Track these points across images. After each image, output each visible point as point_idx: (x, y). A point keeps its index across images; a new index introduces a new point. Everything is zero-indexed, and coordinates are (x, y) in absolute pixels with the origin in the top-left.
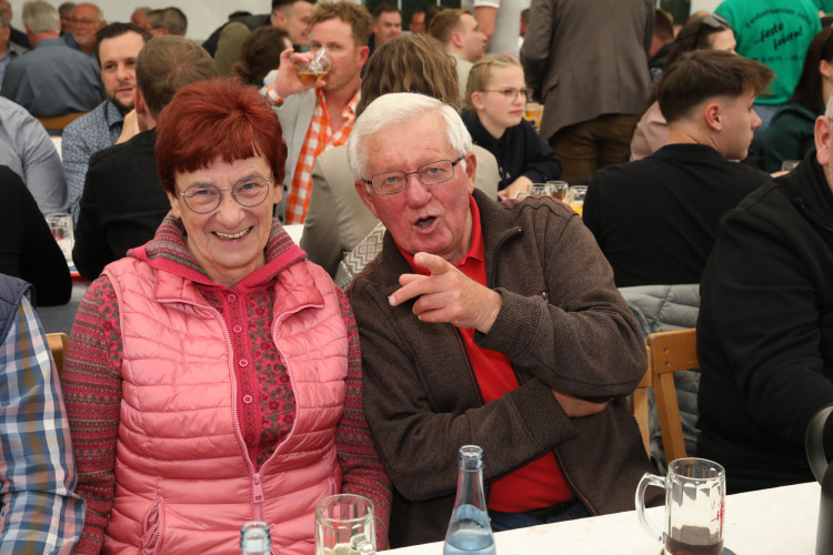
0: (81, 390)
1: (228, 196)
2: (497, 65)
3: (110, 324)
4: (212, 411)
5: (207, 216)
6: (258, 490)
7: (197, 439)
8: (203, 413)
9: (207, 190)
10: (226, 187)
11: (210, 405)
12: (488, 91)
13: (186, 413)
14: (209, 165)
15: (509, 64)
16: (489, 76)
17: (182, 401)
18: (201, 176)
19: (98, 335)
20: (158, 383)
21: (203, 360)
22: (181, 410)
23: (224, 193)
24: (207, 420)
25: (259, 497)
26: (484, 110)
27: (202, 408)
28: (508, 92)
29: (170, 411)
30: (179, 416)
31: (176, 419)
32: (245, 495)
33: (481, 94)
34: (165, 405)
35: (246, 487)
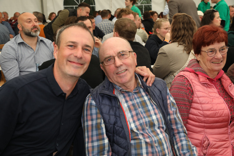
0: (181, 106)
1: (218, 52)
2: (163, 21)
3: (189, 88)
4: (222, 111)
5: (212, 57)
6: (229, 131)
7: (219, 118)
8: (220, 111)
9: (213, 51)
10: (217, 49)
11: (222, 109)
12: (161, 29)
13: (216, 111)
14: (214, 43)
15: (166, 21)
16: (161, 24)
17: (215, 108)
18: (211, 47)
19: (186, 91)
20: (208, 103)
21: (215, 98)
22: (215, 110)
23: (217, 51)
24: (222, 113)
25: (229, 133)
26: (159, 33)
27: (220, 110)
28: (167, 29)
29: (212, 110)
30: (215, 112)
31: (214, 113)
32: (226, 132)
33: (159, 29)
34: (211, 109)
35: (227, 130)
